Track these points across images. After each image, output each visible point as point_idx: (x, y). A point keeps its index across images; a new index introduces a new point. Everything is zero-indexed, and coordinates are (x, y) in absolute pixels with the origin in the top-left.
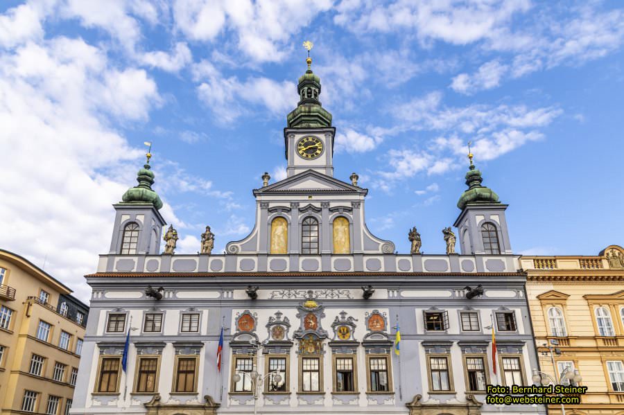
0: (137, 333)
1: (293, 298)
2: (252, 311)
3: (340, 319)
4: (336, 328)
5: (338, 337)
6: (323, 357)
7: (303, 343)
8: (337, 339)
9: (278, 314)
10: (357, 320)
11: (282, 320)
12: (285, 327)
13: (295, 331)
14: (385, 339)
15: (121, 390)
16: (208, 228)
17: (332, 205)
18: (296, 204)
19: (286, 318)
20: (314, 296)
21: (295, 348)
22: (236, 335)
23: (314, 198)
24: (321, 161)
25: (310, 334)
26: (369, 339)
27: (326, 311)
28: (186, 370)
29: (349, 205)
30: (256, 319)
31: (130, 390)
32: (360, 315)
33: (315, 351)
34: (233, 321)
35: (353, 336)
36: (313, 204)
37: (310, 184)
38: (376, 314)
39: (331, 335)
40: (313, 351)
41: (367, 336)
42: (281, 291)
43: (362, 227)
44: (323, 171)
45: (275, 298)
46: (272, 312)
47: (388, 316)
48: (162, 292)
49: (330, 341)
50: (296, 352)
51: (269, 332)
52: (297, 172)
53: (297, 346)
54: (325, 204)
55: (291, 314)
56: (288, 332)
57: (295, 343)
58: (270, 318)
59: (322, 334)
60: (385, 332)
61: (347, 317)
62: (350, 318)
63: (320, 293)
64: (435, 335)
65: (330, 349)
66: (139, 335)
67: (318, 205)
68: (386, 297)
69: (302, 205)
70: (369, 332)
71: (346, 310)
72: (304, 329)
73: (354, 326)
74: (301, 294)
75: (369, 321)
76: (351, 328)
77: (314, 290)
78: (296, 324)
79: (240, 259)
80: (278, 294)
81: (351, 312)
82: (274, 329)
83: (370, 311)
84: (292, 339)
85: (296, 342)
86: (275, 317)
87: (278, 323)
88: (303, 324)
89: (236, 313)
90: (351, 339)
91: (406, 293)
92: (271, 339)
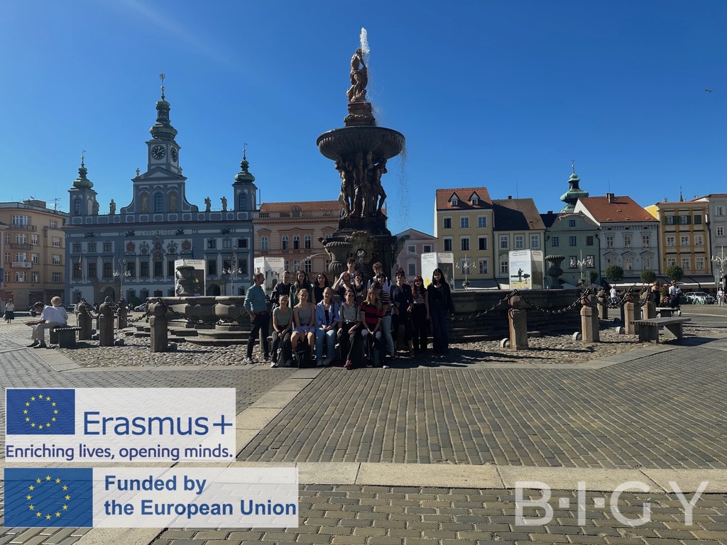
0: (86, 252)
1: (150, 235)
2: (133, 241)
3: (171, 244)
4: (169, 248)
5: (170, 252)
6: (163, 261)
7: (155, 255)
9: (144, 242)
10: (178, 244)
11: (146, 245)
12: (147, 248)
13: (151, 250)
14: (190, 253)
15: (83, 276)
16: (112, 200)
17: (169, 186)
18: (151, 186)
20: (160, 234)
21: (152, 258)
23: (160, 182)
24: (163, 160)
25: (158, 252)
26: (183, 253)
27: (165, 241)
28: (107, 268)
29: (176, 186)
30: (135, 245)
31: (86, 277)
32: (179, 242)
34: (125, 246)
36: (160, 186)
37: (159, 174)
38: (186, 242)
39: (167, 251)
40: (159, 259)
41: (182, 251)
43: (183, 198)
44: (164, 167)
45: (142, 235)
46: (141, 242)
47: (191, 242)
48: (94, 234)
49: (166, 254)
50: (152, 260)
51: (140, 251)
52: (153, 167)
54: (165, 185)
56: (148, 250)
58: (141, 244)
59: (163, 251)
60: (190, 249)
62: (175, 243)
63: (162, 232)
64: (212, 250)
65: (167, 257)
67: (162, 186)
68: (191, 233)
69: (155, 186)
71: (173, 240)
72: (155, 249)
73: (177, 247)
74: (154, 233)
75: (183, 245)
76: (175, 248)
77: (159, 231)
78: (152, 246)
79: (127, 216)
80: (144, 233)
81: (176, 241)
82: (142, 249)
83: (184, 240)
84: (150, 253)
85: (152, 255)
86: (143, 244)
87: (144, 246)
88: (155, 247)
89: (126, 242)
90: (175, 253)
91: (200, 232)
92: (142, 254)
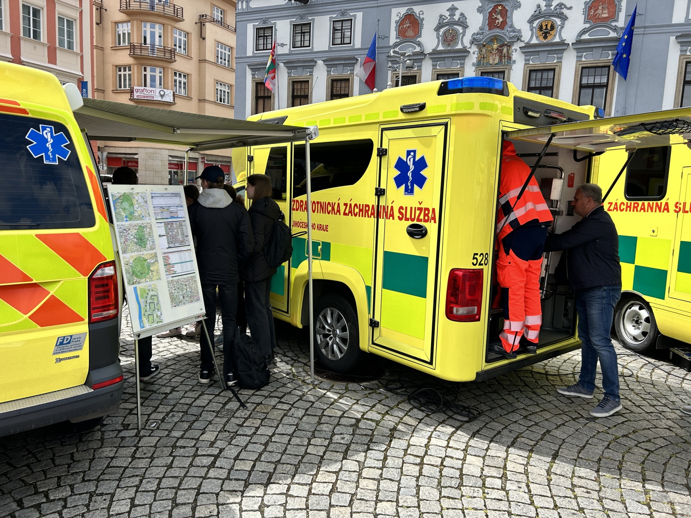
0: (285, 50)
2: (417, 9)
3: (543, 8)
4: (536, 24)
5: (537, 37)
6: (511, 69)
7: (484, 50)
8: (534, 41)
9: (453, 10)
10: (570, 8)
11: (456, 18)
12: (460, 29)
13: (474, 34)
14: (613, 34)
19: (462, 14)
21: (471, 59)
22: (396, 45)
25: (495, 38)
26: (586, 37)
28: (340, 93)
30: (423, 19)
33: (500, 60)
34: (393, 25)
35: (560, 35)
39: (526, 35)
40: (497, 61)
41: (584, 32)
46: (443, 8)
49: (523, 44)
50: (473, 64)
51: (438, 38)
53: (476, 56)
55: (470, 8)
56: (464, 35)
57: (471, 51)
58: (441, 16)
59: (512, 34)
60: (613, 24)
61: (555, 3)
62: (561, 5)
65: (523, 57)
66: (287, 52)
70: (588, 25)
72: (487, 28)
73: (564, 18)
75: (590, 8)
76: (558, 21)
78: (476, 22)
82: (445, 33)
84: (469, 46)
85: (474, 49)
86: (447, 14)
87: (452, 23)
88: (487, 22)
89: (397, 13)
90: (557, 39)
92: (441, 48)
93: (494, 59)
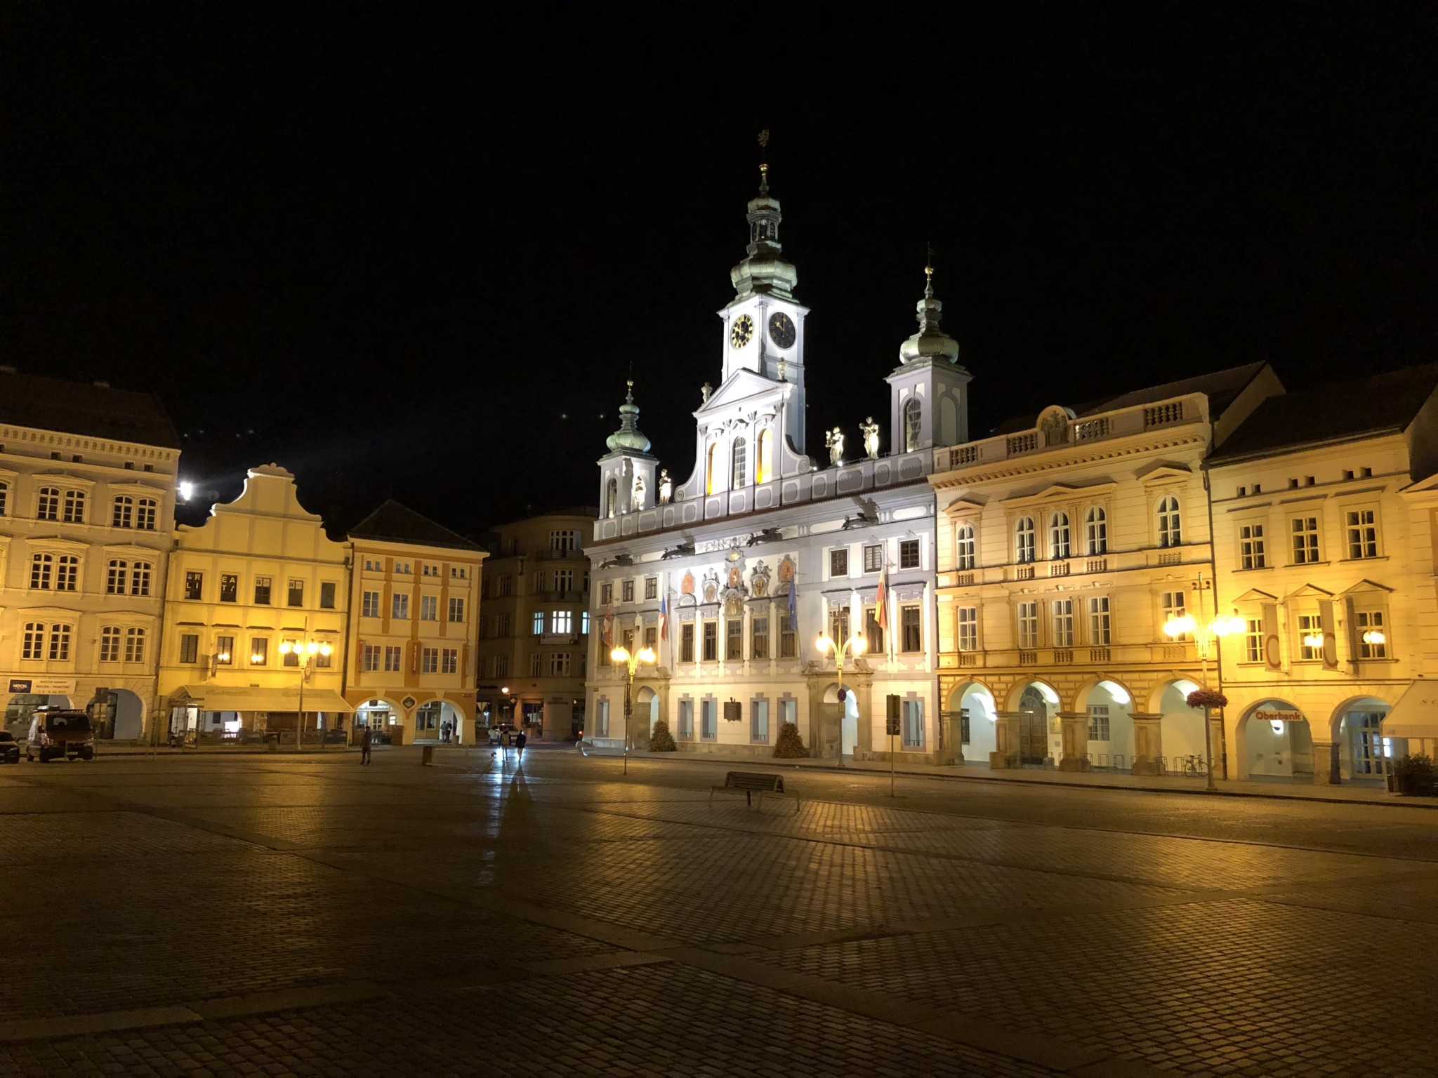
0: (619, 604)
1: (721, 548)
2: (691, 570)
3: (758, 570)
4: (754, 582)
5: (755, 592)
6: (743, 618)
7: (728, 604)
8: (754, 596)
9: (711, 570)
10: (771, 570)
11: (713, 575)
12: (716, 585)
13: (723, 590)
17: (759, 414)
19: (716, 573)
20: (738, 544)
21: (722, 610)
22: (680, 599)
23: (743, 408)
25: (733, 594)
26: (780, 593)
29: (772, 409)
30: (695, 578)
32: (773, 561)
33: (737, 611)
34: (679, 583)
35: (767, 590)
38: (787, 561)
39: (750, 591)
41: (778, 589)
42: (712, 541)
43: (784, 440)
45: (709, 550)
46: (706, 568)
47: (797, 562)
48: (631, 557)
49: (748, 599)
50: (723, 615)
51: (704, 593)
53: (724, 608)
55: (720, 568)
56: (717, 590)
57: (722, 604)
58: (705, 574)
61: (765, 565)
62: (767, 567)
63: (743, 540)
64: (840, 582)
65: (749, 608)
68: (796, 535)
69: (733, 422)
70: (780, 583)
71: (762, 558)
72: (729, 585)
73: (768, 577)
74: (728, 542)
75: (781, 570)
76: (766, 579)
77: (737, 537)
78: (724, 579)
79: (684, 506)
80: (710, 546)
81: (767, 561)
82: (707, 588)
83: (782, 557)
84: (720, 599)
85: (723, 602)
86: (708, 573)
87: (710, 579)
88: (729, 579)
89: (681, 573)
90: (766, 595)
91: (817, 528)
92: (705, 602)
93: (734, 611)
